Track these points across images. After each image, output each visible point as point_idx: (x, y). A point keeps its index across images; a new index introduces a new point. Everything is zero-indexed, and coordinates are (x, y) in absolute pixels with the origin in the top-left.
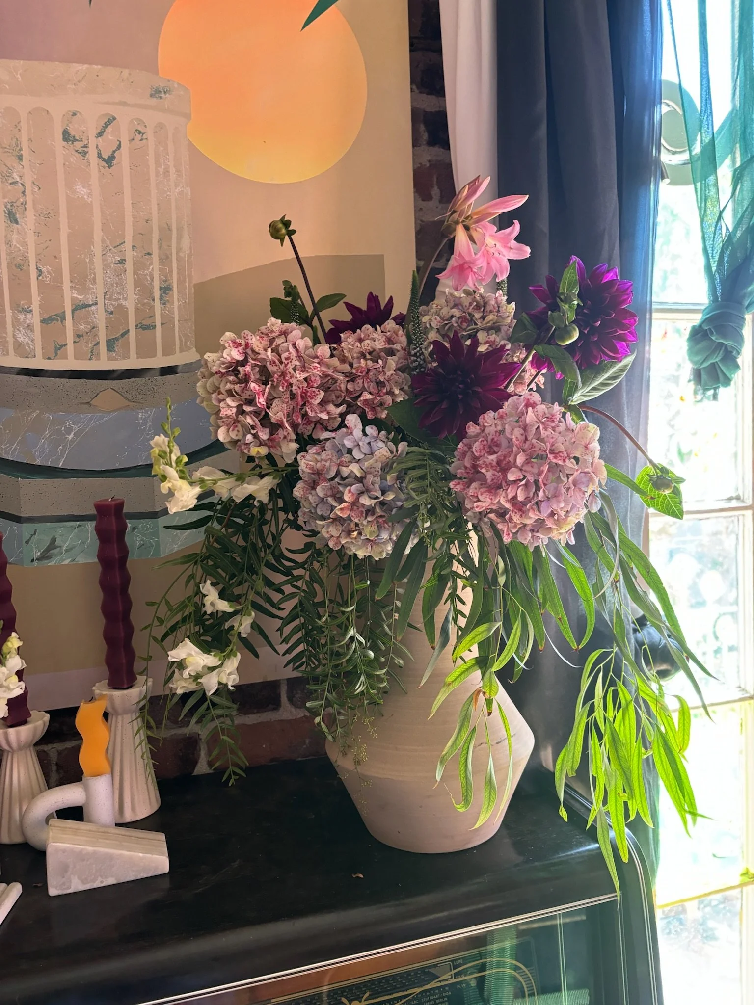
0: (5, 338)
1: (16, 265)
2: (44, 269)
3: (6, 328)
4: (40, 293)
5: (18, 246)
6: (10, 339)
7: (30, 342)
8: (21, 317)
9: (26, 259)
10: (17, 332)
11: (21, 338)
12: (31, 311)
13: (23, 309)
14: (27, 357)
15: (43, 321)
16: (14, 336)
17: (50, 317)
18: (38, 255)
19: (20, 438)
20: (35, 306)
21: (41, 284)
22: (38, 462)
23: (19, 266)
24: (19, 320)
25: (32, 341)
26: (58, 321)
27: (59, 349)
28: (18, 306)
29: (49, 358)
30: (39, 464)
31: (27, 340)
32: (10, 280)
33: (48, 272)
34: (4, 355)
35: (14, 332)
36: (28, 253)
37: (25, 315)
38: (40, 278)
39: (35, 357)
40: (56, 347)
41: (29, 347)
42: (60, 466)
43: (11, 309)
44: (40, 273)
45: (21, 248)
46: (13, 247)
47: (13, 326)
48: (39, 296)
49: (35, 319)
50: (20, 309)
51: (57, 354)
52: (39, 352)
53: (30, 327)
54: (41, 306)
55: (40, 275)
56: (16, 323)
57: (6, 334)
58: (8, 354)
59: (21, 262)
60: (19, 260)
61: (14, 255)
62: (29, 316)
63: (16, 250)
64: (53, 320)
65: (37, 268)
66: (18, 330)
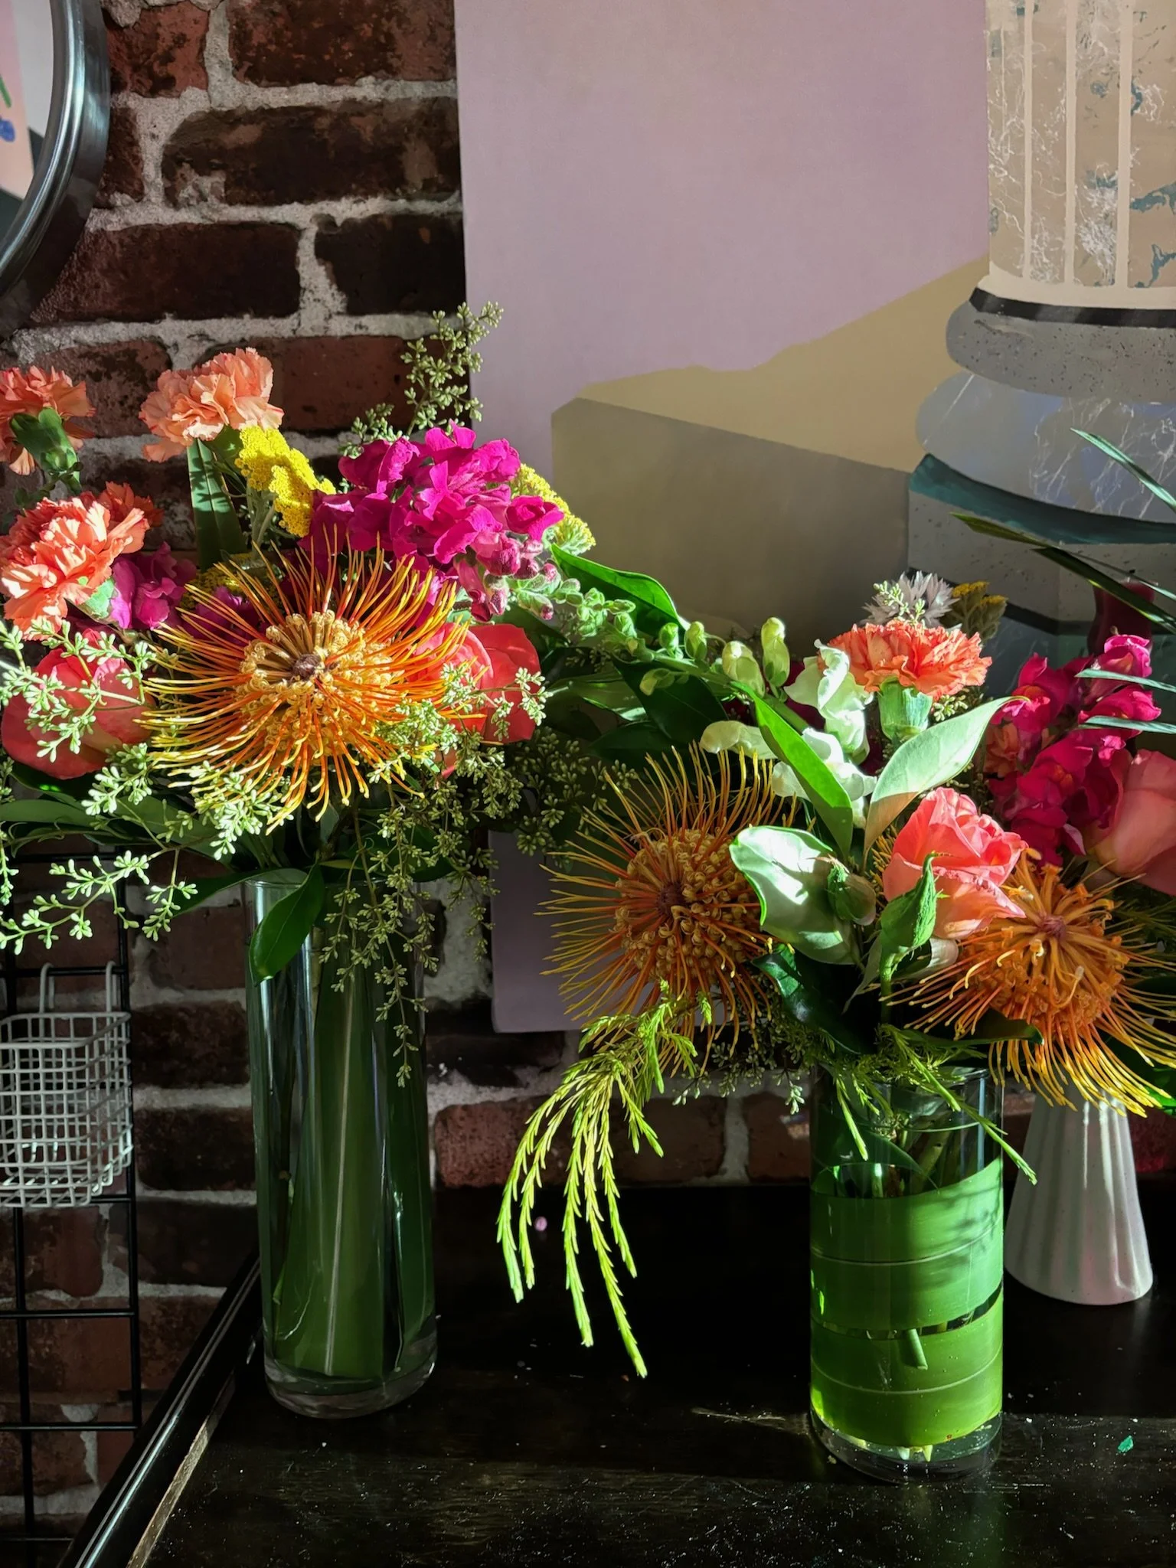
0: (1061, 244)
1: (1092, 86)
2: (1146, 92)
3: (1063, 223)
4: (1133, 144)
5: (1101, 44)
6: (1070, 247)
7: (1107, 251)
8: (1094, 197)
9: (1113, 71)
10: (1084, 230)
11: (1090, 244)
12: (1113, 184)
13: (1098, 180)
14: (1097, 284)
15: (1137, 205)
16: (1077, 238)
17: (1150, 194)
18: (1137, 61)
19: (1069, 457)
20: (1123, 177)
21: (1137, 124)
22: (1098, 508)
23: (1099, 89)
24: (1090, 203)
25: (1111, 248)
26: (1164, 204)
27: (1162, 264)
28: (1090, 173)
29: (1140, 285)
30: (1101, 512)
31: (1100, 247)
32: (1080, 119)
33: (1155, 98)
34: (1056, 281)
35: (1078, 230)
36: (1118, 59)
37: (1102, 193)
38: (1137, 112)
39: (1113, 281)
40: (1156, 260)
41: (1104, 263)
42: (1141, 517)
43: (1077, 182)
44: (1139, 97)
45: (1106, 50)
46: (1090, 48)
47: (1078, 219)
48: (1132, 150)
49: (1120, 202)
50: (1094, 181)
51: (1155, 274)
52: (1121, 274)
53: (1110, 220)
54: (1135, 173)
55: (1137, 106)
56: (1084, 212)
57: (1064, 237)
58: (1062, 279)
59: (1105, 79)
60: (1099, 76)
61: (1089, 67)
62: (1109, 194)
63: (1097, 54)
64: (1156, 200)
65: (1133, 92)
66: (1087, 225)
